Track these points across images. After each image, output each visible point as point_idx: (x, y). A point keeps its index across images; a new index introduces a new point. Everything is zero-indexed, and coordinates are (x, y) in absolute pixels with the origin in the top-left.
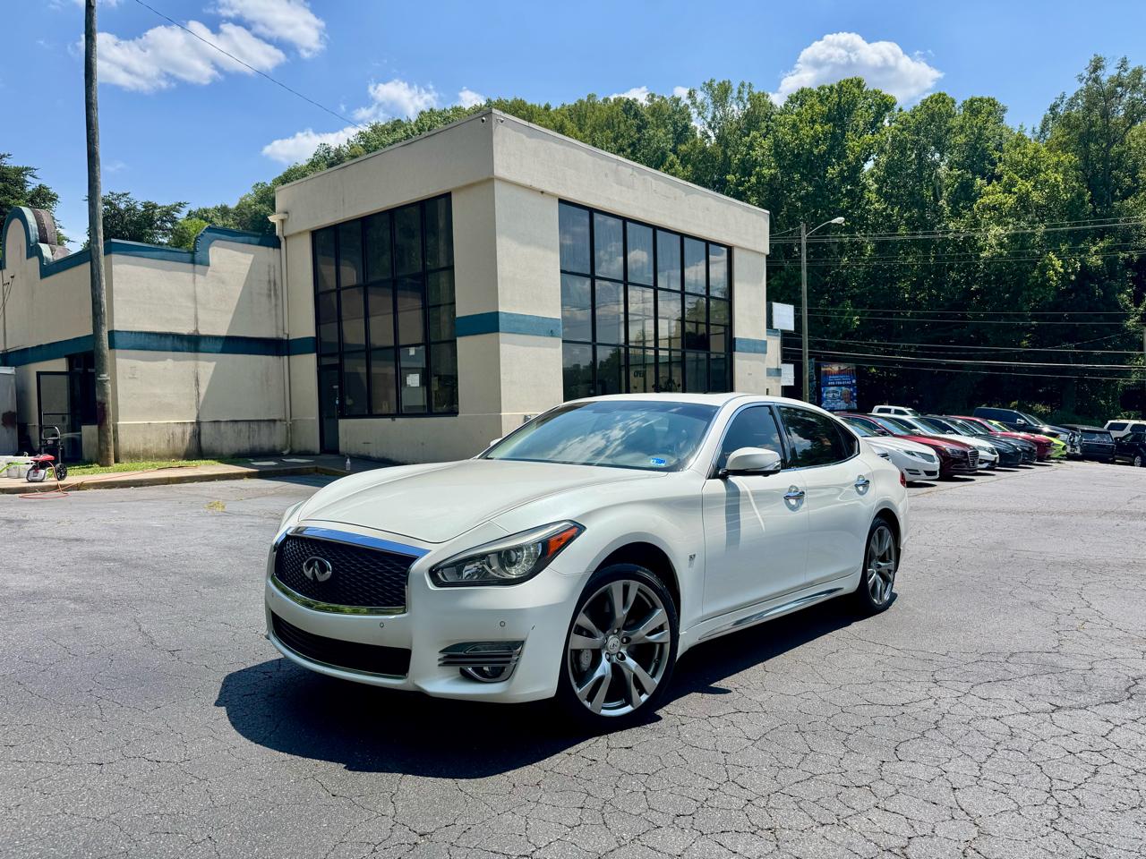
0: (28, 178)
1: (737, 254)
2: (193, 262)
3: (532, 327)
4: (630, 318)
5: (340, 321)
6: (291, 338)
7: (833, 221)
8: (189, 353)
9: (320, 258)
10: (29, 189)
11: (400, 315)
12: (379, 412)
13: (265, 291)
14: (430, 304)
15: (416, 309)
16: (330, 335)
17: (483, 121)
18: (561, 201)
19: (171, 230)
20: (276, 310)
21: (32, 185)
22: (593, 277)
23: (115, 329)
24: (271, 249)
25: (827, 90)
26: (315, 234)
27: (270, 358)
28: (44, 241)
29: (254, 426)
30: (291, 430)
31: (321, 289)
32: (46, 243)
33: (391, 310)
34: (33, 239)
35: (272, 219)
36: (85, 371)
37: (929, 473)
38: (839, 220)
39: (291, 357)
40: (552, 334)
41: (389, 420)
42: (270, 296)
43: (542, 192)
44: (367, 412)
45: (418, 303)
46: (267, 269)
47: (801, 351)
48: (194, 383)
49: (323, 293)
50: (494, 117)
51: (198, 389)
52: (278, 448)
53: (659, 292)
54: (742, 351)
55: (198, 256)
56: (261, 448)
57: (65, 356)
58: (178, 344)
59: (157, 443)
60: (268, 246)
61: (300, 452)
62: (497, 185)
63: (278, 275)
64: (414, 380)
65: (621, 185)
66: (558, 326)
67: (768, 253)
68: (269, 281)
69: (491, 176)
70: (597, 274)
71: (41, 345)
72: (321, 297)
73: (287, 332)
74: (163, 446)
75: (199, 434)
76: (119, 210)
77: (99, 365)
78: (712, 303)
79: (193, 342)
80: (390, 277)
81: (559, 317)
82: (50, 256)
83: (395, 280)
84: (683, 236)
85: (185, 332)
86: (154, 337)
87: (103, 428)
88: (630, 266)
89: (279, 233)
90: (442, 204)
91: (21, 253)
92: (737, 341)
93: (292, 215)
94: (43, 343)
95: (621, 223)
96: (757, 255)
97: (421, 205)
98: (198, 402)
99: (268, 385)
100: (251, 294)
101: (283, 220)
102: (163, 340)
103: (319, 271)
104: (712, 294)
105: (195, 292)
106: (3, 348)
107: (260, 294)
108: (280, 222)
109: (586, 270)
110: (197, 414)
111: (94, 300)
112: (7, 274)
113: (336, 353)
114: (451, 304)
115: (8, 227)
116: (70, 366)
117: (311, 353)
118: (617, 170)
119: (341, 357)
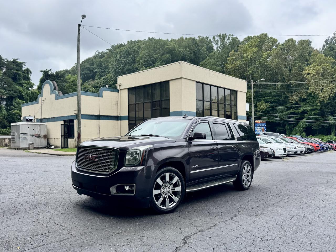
0: (24, 66)
1: (238, 93)
3: (189, 114)
5: (136, 112)
6: (121, 116)
7: (261, 80)
8: (97, 120)
9: (130, 95)
10: (23, 69)
11: (153, 111)
13: (115, 104)
14: (162, 108)
16: (133, 115)
17: (179, 64)
18: (197, 82)
19: (63, 80)
20: (117, 108)
21: (24, 68)
22: (203, 101)
24: (117, 93)
25: (256, 37)
26: (129, 89)
27: (116, 121)
28: (55, 89)
31: (130, 104)
33: (151, 109)
34: (52, 89)
35: (116, 85)
36: (70, 124)
38: (263, 79)
39: (121, 121)
40: (194, 116)
42: (116, 105)
43: (192, 80)
45: (159, 108)
46: (116, 98)
47: (252, 117)
48: (98, 127)
50: (182, 63)
51: (99, 130)
53: (219, 104)
54: (240, 119)
55: (100, 95)
57: (63, 120)
58: (95, 117)
60: (116, 92)
62: (182, 79)
63: (118, 100)
65: (210, 77)
66: (195, 114)
67: (246, 92)
68: (116, 101)
69: (181, 77)
70: (204, 100)
71: (54, 118)
72: (130, 106)
73: (120, 114)
76: (48, 75)
77: (79, 123)
78: (232, 106)
79: (99, 117)
80: (151, 101)
81: (195, 111)
82: (58, 94)
83: (152, 102)
84: (225, 89)
85: (97, 115)
86: (90, 116)
87: (80, 139)
88: (212, 97)
89: (118, 88)
90: (167, 83)
91: (48, 93)
92: (239, 116)
93: (122, 84)
94: (55, 117)
95: (210, 86)
96: (244, 93)
97: (160, 83)
98: (99, 133)
99: (115, 128)
100: (112, 104)
101: (120, 85)
102: (92, 116)
103: (130, 98)
104: (232, 104)
105: (99, 104)
106: (40, 117)
107: (114, 104)
108: (119, 86)
109: (202, 99)
110: (99, 136)
111: (78, 107)
112: (43, 98)
113: (134, 120)
114: (169, 108)
115: (44, 86)
116: (64, 123)
117: (127, 120)
118: (209, 73)
119: (136, 121)
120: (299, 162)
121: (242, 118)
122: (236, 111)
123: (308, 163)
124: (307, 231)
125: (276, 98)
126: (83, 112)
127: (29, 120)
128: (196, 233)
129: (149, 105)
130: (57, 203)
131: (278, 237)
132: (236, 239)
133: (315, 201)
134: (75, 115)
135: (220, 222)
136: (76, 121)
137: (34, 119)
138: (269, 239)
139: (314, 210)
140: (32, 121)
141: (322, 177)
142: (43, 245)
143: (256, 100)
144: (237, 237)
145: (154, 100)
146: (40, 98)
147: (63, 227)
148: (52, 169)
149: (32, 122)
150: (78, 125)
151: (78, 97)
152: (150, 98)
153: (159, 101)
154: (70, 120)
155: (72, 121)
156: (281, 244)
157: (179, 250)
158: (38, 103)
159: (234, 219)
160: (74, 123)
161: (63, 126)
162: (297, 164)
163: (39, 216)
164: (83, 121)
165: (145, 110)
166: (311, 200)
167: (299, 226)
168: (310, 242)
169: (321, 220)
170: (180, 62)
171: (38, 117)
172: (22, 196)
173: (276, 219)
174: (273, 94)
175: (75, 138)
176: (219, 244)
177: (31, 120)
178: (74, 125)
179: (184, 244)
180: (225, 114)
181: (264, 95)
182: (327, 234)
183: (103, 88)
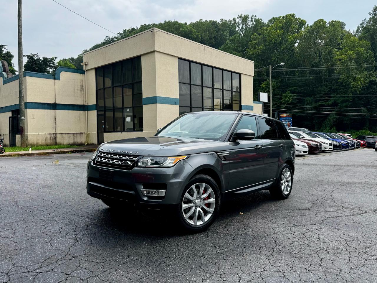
0: (3, 49)
1: (242, 76)
2: (55, 79)
3: (168, 101)
4: (204, 98)
5: (104, 99)
6: (88, 105)
7: (280, 64)
8: (53, 110)
9: (98, 77)
10: (4, 53)
11: (124, 97)
12: (117, 130)
13: (79, 89)
14: (134, 94)
15: (130, 95)
16: (101, 104)
17: (151, 32)
18: (179, 58)
19: (52, 67)
20: (83, 95)
22: (190, 84)
23: (27, 102)
24: (82, 74)
25: (282, 18)
26: (97, 69)
27: (81, 111)
29: (75, 135)
30: (88, 136)
31: (98, 88)
32: (5, 72)
33: (121, 96)
34: (1, 71)
35: (82, 64)
36: (17, 115)
37: (304, 152)
38: (283, 63)
39: (88, 111)
40: (176, 104)
41: (120, 133)
42: (81, 90)
43: (172, 56)
44: (113, 130)
45: (131, 93)
46: (80, 81)
47: (270, 109)
48: (54, 120)
49: (99, 89)
50: (155, 31)
51: (56, 122)
52: (83, 142)
53: (214, 89)
54: (245, 109)
55: (56, 77)
56: (78, 143)
57: (11, 111)
58: (49, 106)
59: (41, 140)
60: (81, 73)
61: (91, 144)
62: (156, 52)
63: (84, 83)
64: (129, 119)
65: (200, 53)
66: (178, 101)
67: (254, 76)
68: (81, 85)
69: (154, 50)
70: (192, 83)
71: (3, 107)
72: (98, 91)
73: (87, 103)
74: (43, 142)
75: (56, 137)
78: (233, 93)
79: (54, 106)
80: (121, 84)
81: (178, 98)
82: (6, 77)
83: (123, 85)
84: (223, 70)
85: (51, 103)
86: (40, 105)
88: (204, 81)
89: (84, 69)
90: (138, 59)
92: (242, 106)
93: (89, 63)
95: (201, 66)
96: (250, 77)
97: (131, 60)
98: (56, 127)
99: (80, 121)
100: (75, 90)
101: (86, 65)
102: (44, 105)
103: (98, 82)
104: (233, 90)
105: (55, 89)
107: (77, 90)
109: (188, 82)
110: (55, 131)
113: (103, 110)
114: (141, 94)
116: (12, 114)
117: (95, 110)
118: (199, 48)
119: (105, 111)
122: (239, 100)
125: (302, 88)
145: (125, 83)
152: (120, 82)
153: (131, 84)
154: (16, 110)
161: (11, 119)
164: (30, 112)
170: (152, 29)
174: (300, 84)
181: (290, 85)
183: (61, 68)
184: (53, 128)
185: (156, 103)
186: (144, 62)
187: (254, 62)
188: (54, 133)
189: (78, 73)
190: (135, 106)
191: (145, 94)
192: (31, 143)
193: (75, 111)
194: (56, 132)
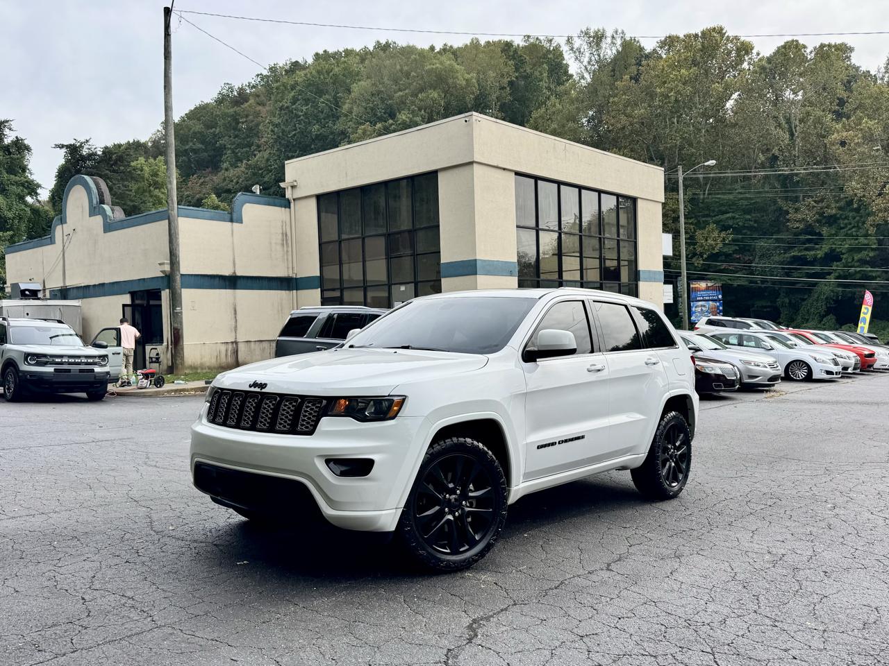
0: (7, 131)
1: (640, 203)
2: (231, 221)
3: (496, 269)
5: (341, 264)
6: (298, 277)
7: (706, 164)
8: (230, 290)
9: (323, 215)
10: (7, 141)
11: (393, 260)
13: (280, 242)
14: (418, 252)
16: (333, 275)
17: (466, 121)
18: (517, 174)
19: (124, 172)
20: (287, 255)
21: (9, 137)
22: (537, 230)
24: (283, 209)
25: (692, 38)
26: (319, 197)
27: (283, 292)
28: (102, 202)
31: (324, 240)
32: (105, 204)
33: (385, 257)
34: (95, 202)
35: (282, 185)
36: (148, 302)
38: (712, 162)
39: (299, 291)
40: (511, 274)
42: (283, 245)
43: (504, 169)
45: (408, 252)
46: (280, 224)
48: (233, 312)
49: (327, 243)
50: (474, 118)
51: (236, 317)
53: (583, 238)
54: (646, 280)
55: (235, 216)
57: (129, 292)
58: (221, 282)
59: (209, 358)
60: (282, 206)
62: (475, 165)
63: (288, 229)
65: (557, 158)
66: (515, 267)
67: (663, 201)
68: (283, 234)
69: (472, 160)
70: (540, 227)
71: (103, 285)
72: (323, 246)
73: (295, 272)
74: (213, 361)
75: (237, 351)
77: (175, 301)
78: (621, 243)
79: (232, 282)
80: (385, 232)
81: (515, 260)
82: (111, 215)
83: (389, 235)
84: (600, 192)
85: (227, 274)
86: (207, 278)
87: (179, 348)
88: (562, 219)
89: (288, 194)
90: (430, 178)
91: (82, 212)
92: (641, 273)
93: (300, 183)
94: (107, 281)
95: (556, 185)
96: (656, 203)
97: (412, 179)
98: (236, 327)
99: (282, 313)
100: (270, 243)
101: (293, 187)
102: (212, 280)
103: (322, 225)
104: (621, 237)
105: (233, 243)
106: (62, 285)
107: (276, 243)
108: (290, 188)
109: (533, 224)
110: (236, 336)
111: (171, 252)
112: (67, 228)
113: (338, 289)
114: (437, 253)
115: (70, 191)
116: (133, 300)
117: (316, 288)
118: (554, 148)
119: (342, 291)
120: (812, 402)
121: (652, 277)
122: (633, 258)
123: (837, 403)
124: (815, 596)
125: (749, 217)
126: (186, 268)
127: (27, 293)
128: (506, 609)
129: (380, 244)
130: (114, 532)
131: (733, 615)
132: (615, 622)
133: (848, 511)
134: (163, 275)
135: (574, 577)
136: (165, 294)
137: (44, 290)
138: (706, 622)
139: (843, 537)
140: (37, 296)
141: (876, 444)
142: (72, 652)
143: (692, 223)
144: (620, 619)
145: (395, 230)
146: (59, 229)
147: (130, 601)
148: (99, 436)
149: (39, 299)
150: (173, 305)
151: (169, 224)
152: (382, 224)
153: (409, 231)
154: (148, 291)
155: (156, 295)
156: (740, 634)
157: (456, 657)
158: (54, 243)
159: (613, 566)
160: (161, 300)
161: (128, 310)
162: (806, 407)
163: (61, 570)
164: (187, 295)
165: (367, 259)
166: (837, 511)
167: (797, 584)
168: (821, 628)
169: (860, 566)
170: (467, 114)
171: (56, 283)
172: (11, 515)
173: (734, 565)
174: (742, 205)
175: (165, 344)
176: (567, 636)
177: (33, 294)
178: (161, 305)
179: (470, 640)
180: (601, 268)
181: (716, 210)
182: (872, 604)
183: (243, 196)
184: (231, 331)
185: (476, 274)
186: (445, 185)
187: (663, 169)
188: (233, 341)
189: (275, 205)
190: (419, 280)
191: (448, 255)
192: (190, 363)
193: (271, 291)
194: (236, 338)
